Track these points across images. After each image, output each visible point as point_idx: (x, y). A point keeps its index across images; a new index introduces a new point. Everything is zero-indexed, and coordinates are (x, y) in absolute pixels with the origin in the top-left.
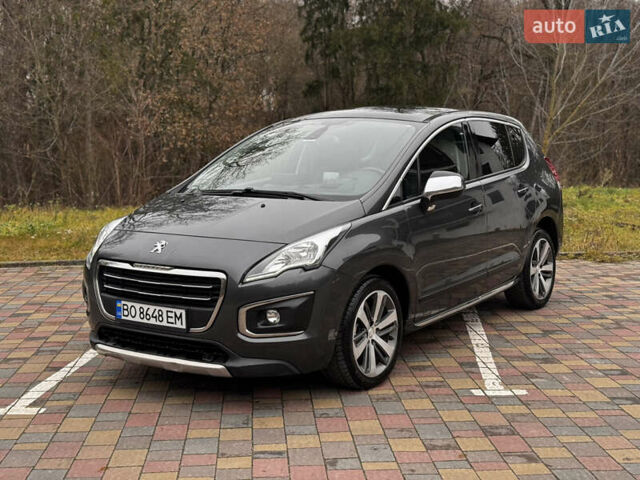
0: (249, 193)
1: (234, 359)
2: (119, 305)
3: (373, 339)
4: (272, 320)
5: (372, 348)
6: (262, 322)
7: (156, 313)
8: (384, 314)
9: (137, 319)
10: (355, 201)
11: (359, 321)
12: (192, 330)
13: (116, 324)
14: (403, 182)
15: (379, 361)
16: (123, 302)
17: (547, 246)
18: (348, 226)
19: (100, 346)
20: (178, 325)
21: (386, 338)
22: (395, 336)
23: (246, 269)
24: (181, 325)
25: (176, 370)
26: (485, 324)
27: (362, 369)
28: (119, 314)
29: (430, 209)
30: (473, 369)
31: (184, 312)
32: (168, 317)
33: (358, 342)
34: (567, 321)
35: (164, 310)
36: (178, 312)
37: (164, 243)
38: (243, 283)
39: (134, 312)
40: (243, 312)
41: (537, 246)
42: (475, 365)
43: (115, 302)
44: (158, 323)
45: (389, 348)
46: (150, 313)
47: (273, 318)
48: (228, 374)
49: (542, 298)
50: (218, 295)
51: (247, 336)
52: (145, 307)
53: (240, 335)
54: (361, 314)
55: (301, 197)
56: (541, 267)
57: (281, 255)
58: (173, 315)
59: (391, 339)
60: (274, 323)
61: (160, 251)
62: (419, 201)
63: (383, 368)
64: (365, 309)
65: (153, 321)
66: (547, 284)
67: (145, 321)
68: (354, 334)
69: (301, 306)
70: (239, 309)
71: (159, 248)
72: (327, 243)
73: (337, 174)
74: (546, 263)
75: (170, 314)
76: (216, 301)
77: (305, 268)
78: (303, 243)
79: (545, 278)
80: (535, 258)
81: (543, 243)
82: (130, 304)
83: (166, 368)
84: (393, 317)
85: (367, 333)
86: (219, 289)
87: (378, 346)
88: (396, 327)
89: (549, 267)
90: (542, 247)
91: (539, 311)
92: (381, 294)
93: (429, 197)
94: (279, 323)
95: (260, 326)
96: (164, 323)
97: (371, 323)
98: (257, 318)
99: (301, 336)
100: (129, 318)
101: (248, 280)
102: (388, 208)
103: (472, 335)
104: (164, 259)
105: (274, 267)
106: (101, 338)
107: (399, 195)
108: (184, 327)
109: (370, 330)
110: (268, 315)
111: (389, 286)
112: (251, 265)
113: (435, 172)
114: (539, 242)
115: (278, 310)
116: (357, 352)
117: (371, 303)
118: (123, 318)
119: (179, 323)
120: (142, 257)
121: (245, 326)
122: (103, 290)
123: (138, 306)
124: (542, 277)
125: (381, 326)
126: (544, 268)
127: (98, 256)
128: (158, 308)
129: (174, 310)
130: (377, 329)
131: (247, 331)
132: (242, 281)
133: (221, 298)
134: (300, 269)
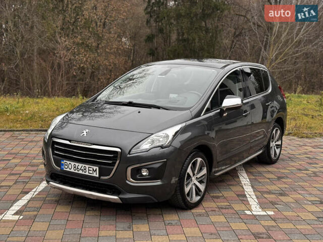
0: (130, 104)
1: (123, 194)
2: (62, 162)
3: (194, 183)
4: (144, 174)
5: (194, 187)
6: (139, 175)
7: (83, 168)
8: (200, 170)
9: (72, 170)
10: (187, 111)
11: (188, 174)
12: (102, 177)
13: (60, 172)
14: (211, 101)
15: (197, 194)
16: (65, 161)
17: (279, 132)
18: (184, 124)
19: (51, 183)
20: (94, 175)
21: (201, 182)
22: (205, 181)
23: (131, 147)
24: (96, 175)
25: (92, 198)
26: (247, 172)
27: (189, 199)
28: (62, 167)
29: (225, 115)
30: (244, 199)
31: (97, 168)
32: (89, 170)
33: (187, 185)
34: (289, 172)
35: (87, 166)
36: (95, 168)
37: (87, 131)
38: (130, 154)
39: (71, 166)
40: (129, 169)
41: (274, 132)
42: (245, 196)
43: (60, 160)
44: (84, 173)
45: (202, 187)
46: (79, 167)
47: (145, 173)
48: (120, 202)
49: (275, 158)
50: (117, 160)
51: (131, 182)
52: (77, 164)
53: (127, 182)
54: (189, 170)
55: (159, 108)
56: (275, 142)
57: (149, 140)
58: (92, 169)
59: (203, 182)
60: (145, 176)
61: (85, 135)
62: (219, 111)
63: (199, 198)
64: (191, 168)
65: (80, 172)
66: (278, 151)
67: (76, 171)
68: (185, 180)
69: (160, 166)
70: (127, 167)
71: (85, 133)
72: (174, 134)
73: (176, 95)
74: (278, 141)
75: (90, 169)
76: (115, 163)
77: (162, 147)
78: (161, 134)
79: (277, 148)
80: (273, 138)
81: (277, 130)
82: (68, 162)
83: (87, 196)
84: (204, 171)
85: (192, 180)
86: (117, 157)
87: (197, 186)
88: (206, 176)
89: (279, 143)
90: (276, 132)
91: (273, 165)
92: (199, 160)
93: (225, 109)
94: (148, 176)
95: (138, 177)
96: (87, 173)
97: (194, 175)
98: (136, 173)
99: (159, 183)
100: (68, 170)
101: (132, 153)
102: (204, 115)
103: (241, 178)
104: (87, 140)
105: (145, 146)
106: (51, 179)
107: (209, 107)
108: (97, 176)
109: (193, 178)
110: (142, 171)
111: (203, 155)
112: (134, 145)
113: (228, 96)
114: (275, 130)
115: (148, 169)
116: (187, 190)
117: (194, 164)
118: (65, 169)
119: (95, 173)
120: (75, 138)
121: (130, 177)
122: (54, 154)
123: (73, 163)
124: (275, 148)
125: (199, 176)
126: (277, 143)
127: (52, 136)
128: (84, 165)
129: (92, 167)
130: (197, 178)
131: (131, 179)
132: (129, 153)
133: (118, 162)
134: (160, 148)
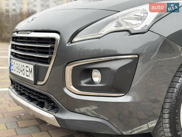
1: (62, 111)
2: (11, 62)
9: (16, 72)
20: (31, 78)
28: (11, 68)
32: (26, 71)
36: (31, 67)
38: (71, 43)
39: (15, 67)
40: (69, 69)
44: (23, 76)
46: (20, 67)
48: (58, 124)
50: (53, 54)
51: (72, 91)
52: (18, 63)
53: (66, 90)
60: (98, 83)
65: (21, 74)
67: (18, 74)
70: (67, 64)
71: (31, 19)
82: (14, 61)
101: (76, 40)
110: (93, 75)
121: (71, 83)
128: (23, 64)
129: (29, 65)
131: (72, 87)
134: (126, 32)
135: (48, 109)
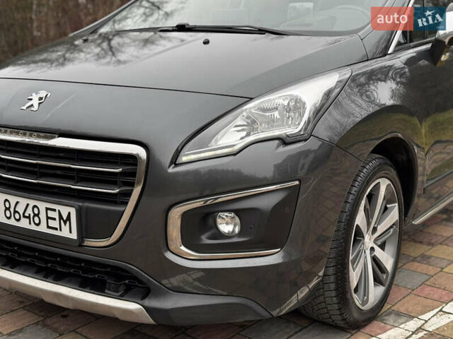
5: (370, 264)
7: (29, 211)
8: (384, 211)
9: (1, 219)
12: (88, 242)
15: (377, 281)
20: (65, 233)
24: (69, 232)
25: (61, 304)
27: (358, 300)
31: (73, 212)
32: (48, 218)
35: (42, 206)
36: (65, 211)
38: (176, 165)
40: (176, 215)
44: (33, 227)
45: (388, 260)
46: (21, 209)
47: (227, 225)
50: (132, 185)
51: (184, 257)
52: (13, 199)
53: (169, 256)
57: (239, 119)
58: (55, 215)
60: (230, 235)
63: (381, 291)
64: (365, 208)
65: (24, 224)
67: (13, 222)
68: (351, 250)
70: (169, 208)
71: (35, 102)
75: (51, 214)
76: (129, 194)
77: (284, 141)
83: (46, 299)
85: (364, 244)
86: (133, 174)
87: (376, 261)
88: (397, 229)
92: (384, 184)
93: (446, 40)
94: (240, 234)
95: (205, 240)
96: (43, 228)
98: (200, 227)
99: (274, 258)
101: (184, 159)
108: (74, 236)
110: (219, 221)
115: (238, 212)
119: (65, 228)
120: (7, 117)
121: (179, 240)
123: (1, 197)
128: (32, 203)
129: (57, 207)
131: (183, 248)
132: (174, 162)
133: (137, 191)
134: (277, 142)
135: (118, 292)
